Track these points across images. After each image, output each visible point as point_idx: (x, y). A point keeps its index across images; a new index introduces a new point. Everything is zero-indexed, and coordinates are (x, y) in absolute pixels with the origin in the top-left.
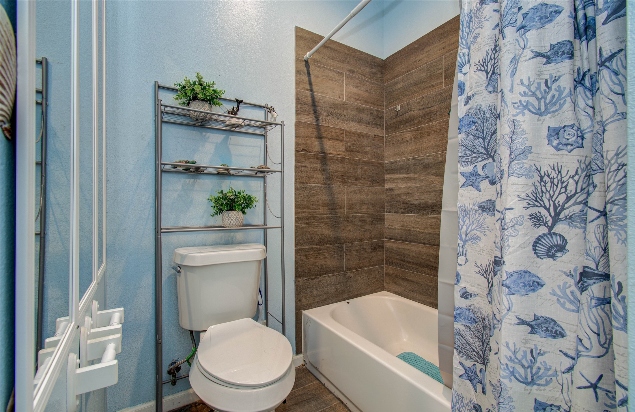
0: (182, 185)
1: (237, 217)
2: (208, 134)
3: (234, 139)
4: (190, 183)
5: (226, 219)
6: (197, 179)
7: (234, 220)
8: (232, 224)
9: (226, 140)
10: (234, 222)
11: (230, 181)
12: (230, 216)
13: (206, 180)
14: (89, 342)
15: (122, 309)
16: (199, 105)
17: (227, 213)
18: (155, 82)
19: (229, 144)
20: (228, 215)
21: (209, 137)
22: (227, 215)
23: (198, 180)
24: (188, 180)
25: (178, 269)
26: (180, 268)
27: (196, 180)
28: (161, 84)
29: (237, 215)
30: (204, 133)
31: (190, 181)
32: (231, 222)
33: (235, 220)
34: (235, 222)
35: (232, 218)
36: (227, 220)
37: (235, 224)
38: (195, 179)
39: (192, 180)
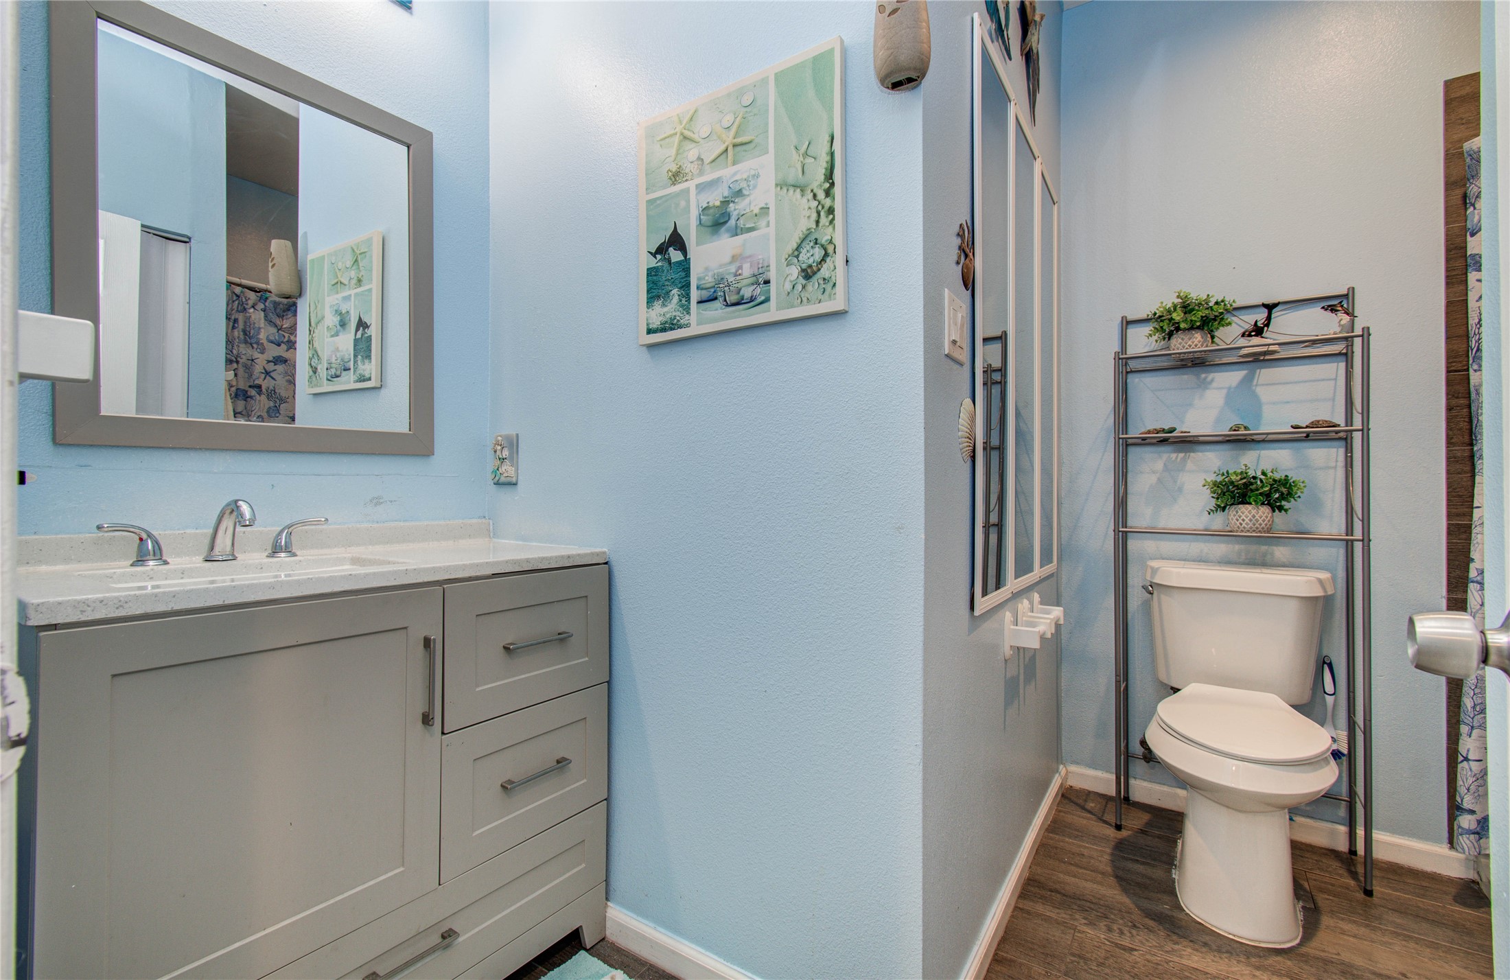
0: (1165, 464)
1: (1254, 516)
2: (1211, 376)
3: (1266, 374)
4: (1179, 460)
5: (1232, 519)
6: (1190, 452)
7: (1247, 520)
8: (1244, 528)
9: (1248, 380)
10: (1247, 524)
11: (1258, 452)
12: (1240, 513)
13: (1207, 453)
14: (1024, 618)
15: (1062, 608)
16: (1183, 339)
17: (1235, 509)
18: (1122, 317)
19: (1256, 385)
20: (1237, 512)
21: (1212, 380)
22: (1235, 512)
23: (1192, 454)
24: (1174, 456)
25: (1151, 589)
26: (1152, 587)
27: (1188, 454)
28: (1130, 318)
29: (1253, 512)
30: (1203, 376)
31: (1177, 457)
32: (1241, 524)
33: (1251, 520)
34: (1251, 525)
35: (1243, 517)
36: (1235, 520)
37: (1251, 528)
38: (1186, 452)
39: (1181, 455)
